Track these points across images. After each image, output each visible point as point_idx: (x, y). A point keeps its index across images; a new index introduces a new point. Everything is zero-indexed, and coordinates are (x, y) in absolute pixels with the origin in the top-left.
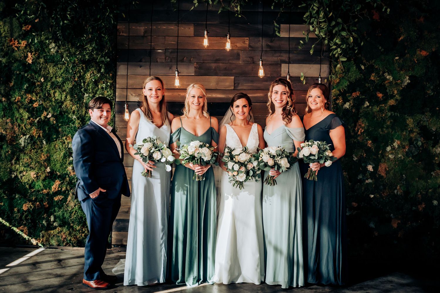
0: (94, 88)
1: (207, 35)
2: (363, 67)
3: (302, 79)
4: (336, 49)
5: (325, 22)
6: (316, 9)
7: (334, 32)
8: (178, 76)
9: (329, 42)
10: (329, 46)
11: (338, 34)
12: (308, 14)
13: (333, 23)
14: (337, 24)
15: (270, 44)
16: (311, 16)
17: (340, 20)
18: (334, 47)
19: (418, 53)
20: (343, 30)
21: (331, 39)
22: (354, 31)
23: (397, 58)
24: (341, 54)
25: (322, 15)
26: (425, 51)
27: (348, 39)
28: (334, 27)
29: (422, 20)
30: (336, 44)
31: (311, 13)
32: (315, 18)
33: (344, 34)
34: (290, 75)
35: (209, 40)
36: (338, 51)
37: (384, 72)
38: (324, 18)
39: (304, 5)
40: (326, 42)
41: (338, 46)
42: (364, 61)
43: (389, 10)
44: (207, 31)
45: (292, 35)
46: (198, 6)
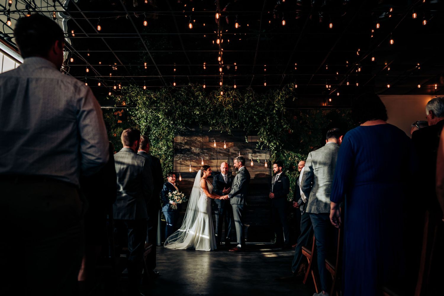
0: (164, 166)
1: (216, 142)
2: (285, 155)
3: (258, 161)
4: (272, 147)
5: (266, 136)
6: (263, 131)
7: (271, 140)
8: (203, 160)
9: (269, 144)
10: (269, 146)
11: (272, 141)
12: (259, 133)
13: (270, 136)
14: (272, 137)
15: (243, 145)
16: (261, 133)
17: (273, 135)
18: (271, 146)
19: (309, 147)
20: (275, 139)
21: (270, 143)
22: (279, 140)
23: (300, 150)
24: (274, 149)
25: (265, 133)
26: (312, 146)
27: (276, 143)
28: (271, 138)
29: (310, 133)
30: (271, 145)
31: (260, 132)
32: (263, 134)
33: (275, 141)
34: (252, 159)
35: (216, 144)
36: (272, 148)
37: (295, 157)
38: (266, 134)
39: (257, 129)
40: (268, 144)
41: (273, 146)
42: (286, 152)
43: (293, 131)
44: (215, 140)
45: (253, 141)
46: (212, 129)
